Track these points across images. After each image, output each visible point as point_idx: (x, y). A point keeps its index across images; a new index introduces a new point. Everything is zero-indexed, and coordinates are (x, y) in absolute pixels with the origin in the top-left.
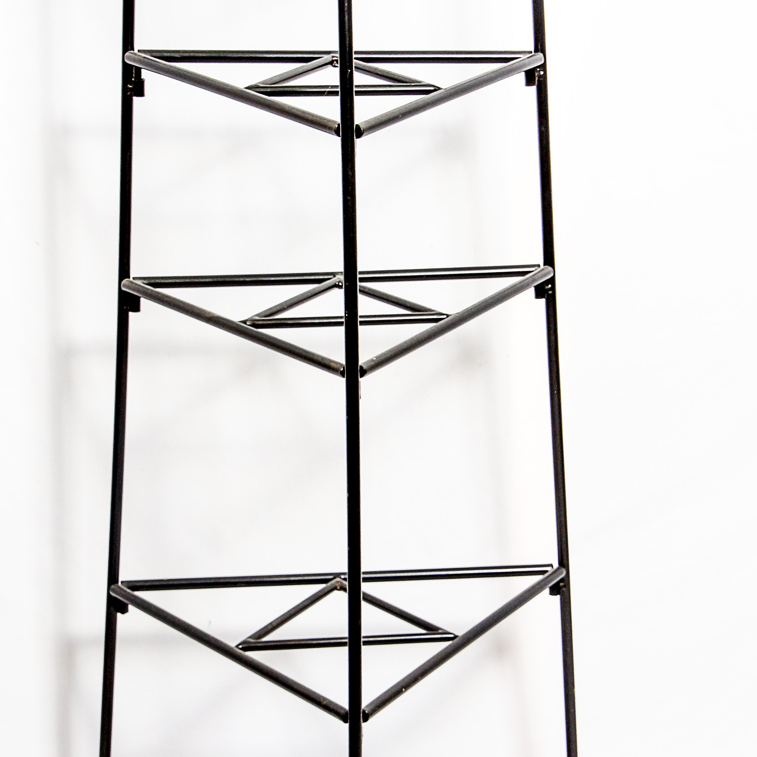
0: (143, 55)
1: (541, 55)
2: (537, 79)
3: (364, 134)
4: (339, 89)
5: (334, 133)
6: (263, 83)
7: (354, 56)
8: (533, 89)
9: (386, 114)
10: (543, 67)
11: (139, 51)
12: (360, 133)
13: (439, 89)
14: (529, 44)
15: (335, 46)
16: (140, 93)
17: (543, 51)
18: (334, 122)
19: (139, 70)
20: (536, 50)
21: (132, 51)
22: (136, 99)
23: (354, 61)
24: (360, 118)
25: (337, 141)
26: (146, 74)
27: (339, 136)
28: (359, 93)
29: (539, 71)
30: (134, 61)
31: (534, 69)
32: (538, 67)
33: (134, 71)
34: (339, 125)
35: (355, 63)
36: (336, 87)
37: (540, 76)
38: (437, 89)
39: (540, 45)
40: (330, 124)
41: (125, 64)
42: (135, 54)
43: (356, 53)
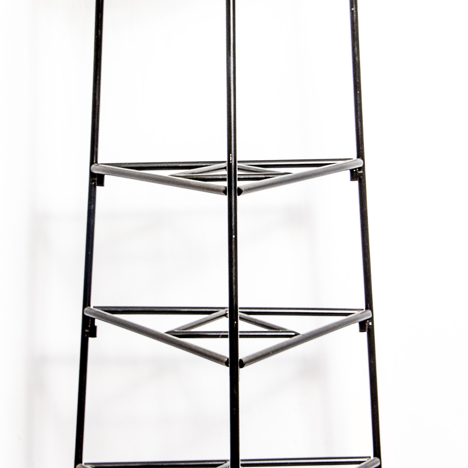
0: (97, 310)
1: (369, 311)
2: (367, 327)
3: (246, 365)
4: (228, 334)
5: (224, 364)
6: (178, 329)
7: (239, 310)
8: (365, 334)
9: (261, 352)
10: (371, 319)
11: (94, 307)
12: (242, 364)
13: (299, 334)
14: (362, 305)
15: (226, 304)
16: (94, 335)
17: (371, 309)
18: (225, 357)
19: (93, 320)
20: (367, 308)
21: (89, 307)
22: (90, 339)
23: (239, 313)
24: (242, 354)
25: (227, 370)
26: (98, 322)
27: (228, 366)
28: (242, 336)
29: (369, 323)
30: (91, 313)
31: (365, 321)
32: (368, 319)
33: (90, 321)
34: (228, 359)
35: (240, 315)
36: (227, 332)
37: (369, 326)
38: (297, 334)
39: (369, 304)
40: (222, 358)
41: (84, 316)
42: (91, 309)
43: (240, 308)
